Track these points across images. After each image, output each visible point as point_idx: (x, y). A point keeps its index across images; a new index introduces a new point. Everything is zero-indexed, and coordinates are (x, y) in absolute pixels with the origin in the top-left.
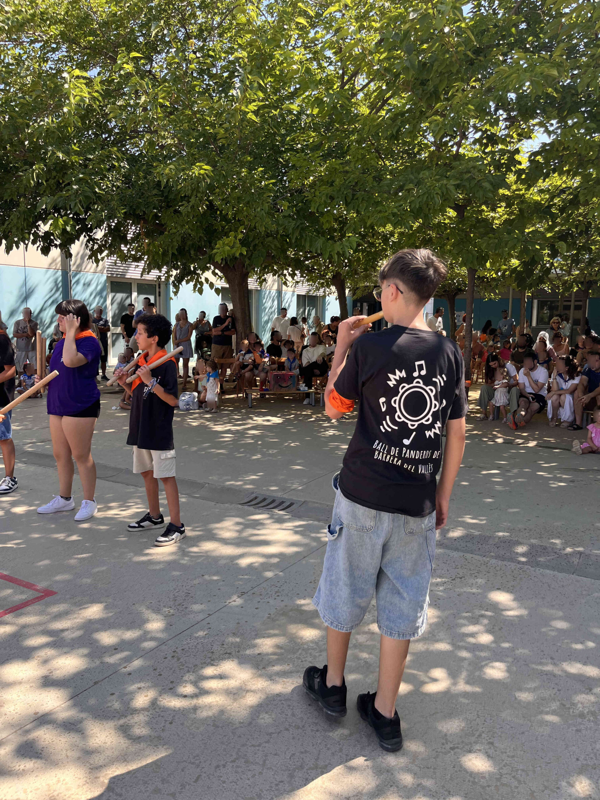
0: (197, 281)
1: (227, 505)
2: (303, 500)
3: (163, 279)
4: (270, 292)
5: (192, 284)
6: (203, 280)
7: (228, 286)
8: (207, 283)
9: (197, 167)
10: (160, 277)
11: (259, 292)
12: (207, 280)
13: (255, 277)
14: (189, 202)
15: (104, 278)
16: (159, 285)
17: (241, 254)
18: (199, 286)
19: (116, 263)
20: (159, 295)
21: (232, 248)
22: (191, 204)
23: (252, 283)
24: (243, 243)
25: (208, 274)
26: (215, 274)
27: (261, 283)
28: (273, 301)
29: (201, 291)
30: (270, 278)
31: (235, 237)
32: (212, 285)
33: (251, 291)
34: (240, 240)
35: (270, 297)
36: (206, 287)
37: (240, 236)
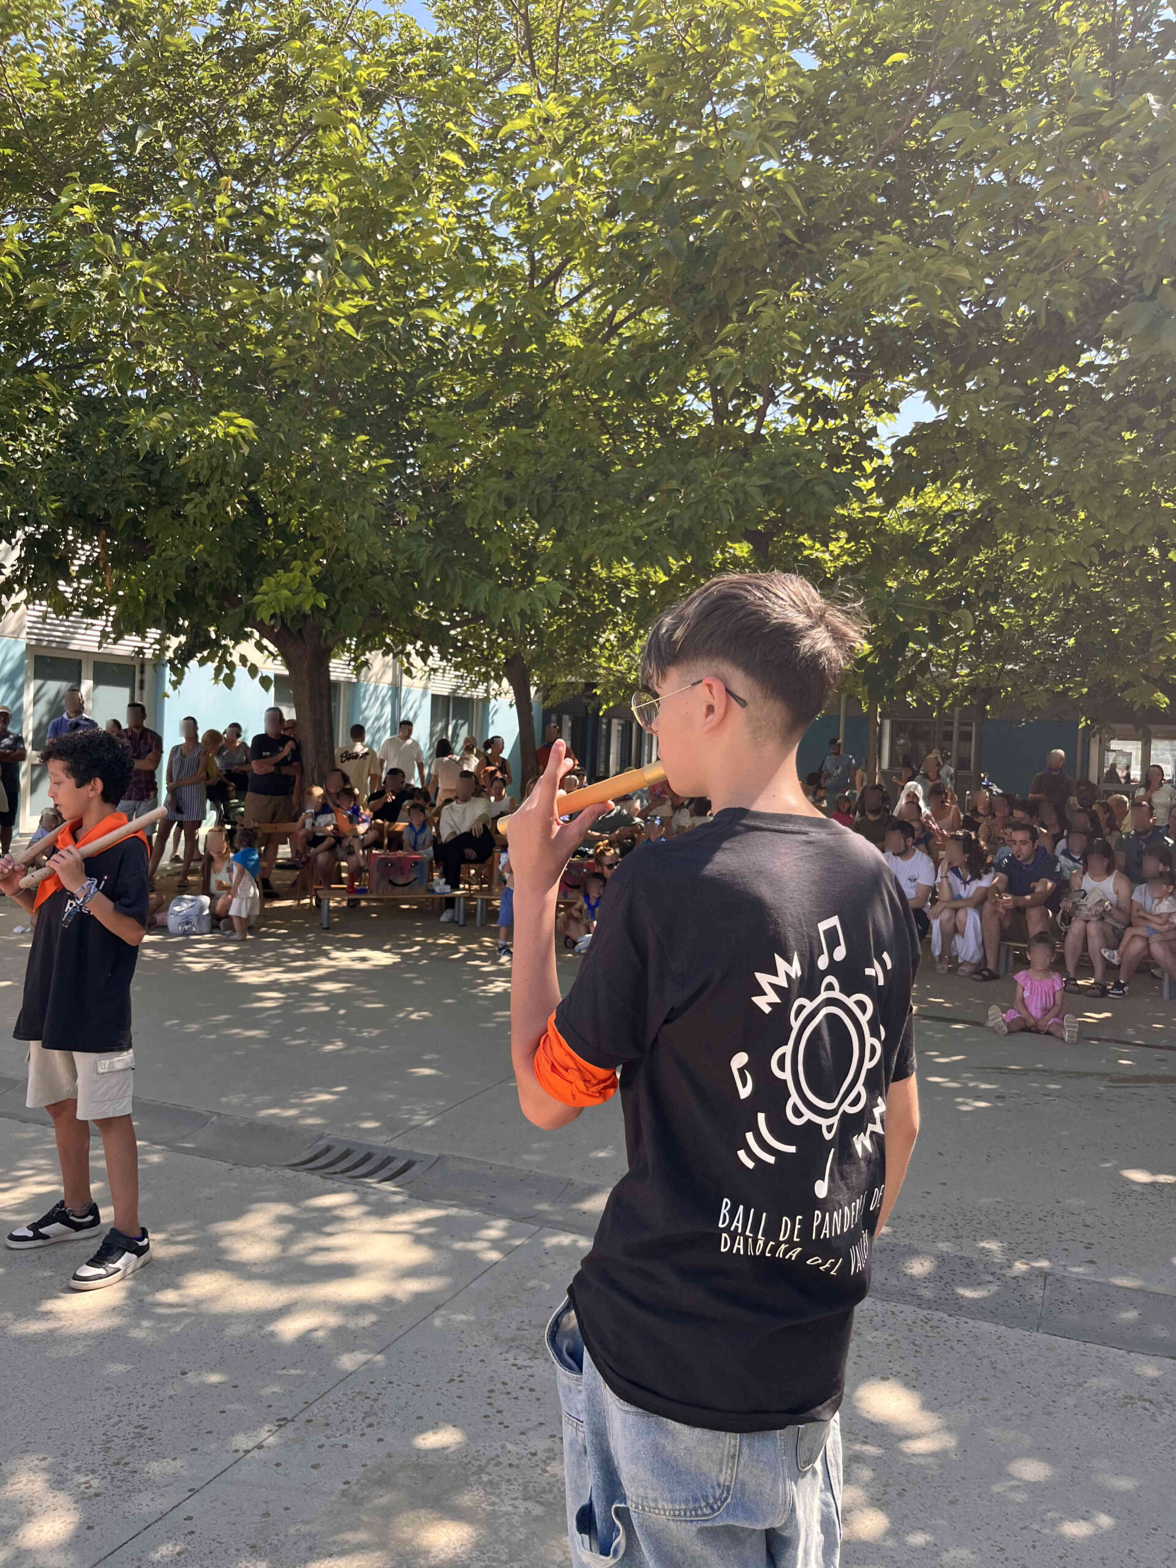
0: (223, 660)
1: (258, 1170)
2: (436, 1154)
3: (149, 653)
4: (376, 688)
5: (211, 666)
6: (235, 659)
7: (287, 673)
8: (244, 665)
9: (222, 419)
10: (141, 648)
11: (353, 687)
12: (243, 659)
13: (346, 656)
14: (204, 494)
15: (21, 647)
16: (142, 666)
17: (315, 608)
18: (226, 671)
19: (44, 617)
20: (142, 688)
21: (295, 593)
22: (209, 499)
23: (339, 669)
24: (319, 584)
25: (247, 648)
26: (260, 647)
27: (358, 669)
28: (383, 705)
29: (229, 682)
30: (377, 660)
31: (304, 571)
32: (253, 670)
33: (336, 685)
34: (313, 578)
35: (377, 698)
36: (241, 673)
37: (315, 570)
